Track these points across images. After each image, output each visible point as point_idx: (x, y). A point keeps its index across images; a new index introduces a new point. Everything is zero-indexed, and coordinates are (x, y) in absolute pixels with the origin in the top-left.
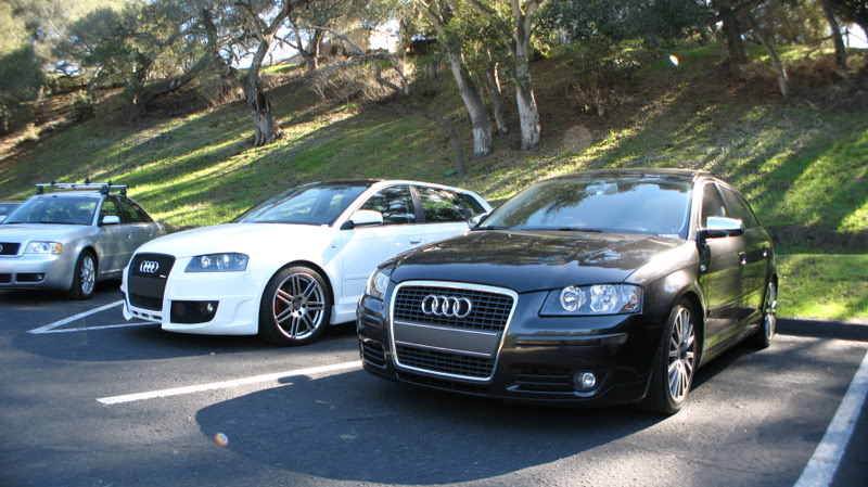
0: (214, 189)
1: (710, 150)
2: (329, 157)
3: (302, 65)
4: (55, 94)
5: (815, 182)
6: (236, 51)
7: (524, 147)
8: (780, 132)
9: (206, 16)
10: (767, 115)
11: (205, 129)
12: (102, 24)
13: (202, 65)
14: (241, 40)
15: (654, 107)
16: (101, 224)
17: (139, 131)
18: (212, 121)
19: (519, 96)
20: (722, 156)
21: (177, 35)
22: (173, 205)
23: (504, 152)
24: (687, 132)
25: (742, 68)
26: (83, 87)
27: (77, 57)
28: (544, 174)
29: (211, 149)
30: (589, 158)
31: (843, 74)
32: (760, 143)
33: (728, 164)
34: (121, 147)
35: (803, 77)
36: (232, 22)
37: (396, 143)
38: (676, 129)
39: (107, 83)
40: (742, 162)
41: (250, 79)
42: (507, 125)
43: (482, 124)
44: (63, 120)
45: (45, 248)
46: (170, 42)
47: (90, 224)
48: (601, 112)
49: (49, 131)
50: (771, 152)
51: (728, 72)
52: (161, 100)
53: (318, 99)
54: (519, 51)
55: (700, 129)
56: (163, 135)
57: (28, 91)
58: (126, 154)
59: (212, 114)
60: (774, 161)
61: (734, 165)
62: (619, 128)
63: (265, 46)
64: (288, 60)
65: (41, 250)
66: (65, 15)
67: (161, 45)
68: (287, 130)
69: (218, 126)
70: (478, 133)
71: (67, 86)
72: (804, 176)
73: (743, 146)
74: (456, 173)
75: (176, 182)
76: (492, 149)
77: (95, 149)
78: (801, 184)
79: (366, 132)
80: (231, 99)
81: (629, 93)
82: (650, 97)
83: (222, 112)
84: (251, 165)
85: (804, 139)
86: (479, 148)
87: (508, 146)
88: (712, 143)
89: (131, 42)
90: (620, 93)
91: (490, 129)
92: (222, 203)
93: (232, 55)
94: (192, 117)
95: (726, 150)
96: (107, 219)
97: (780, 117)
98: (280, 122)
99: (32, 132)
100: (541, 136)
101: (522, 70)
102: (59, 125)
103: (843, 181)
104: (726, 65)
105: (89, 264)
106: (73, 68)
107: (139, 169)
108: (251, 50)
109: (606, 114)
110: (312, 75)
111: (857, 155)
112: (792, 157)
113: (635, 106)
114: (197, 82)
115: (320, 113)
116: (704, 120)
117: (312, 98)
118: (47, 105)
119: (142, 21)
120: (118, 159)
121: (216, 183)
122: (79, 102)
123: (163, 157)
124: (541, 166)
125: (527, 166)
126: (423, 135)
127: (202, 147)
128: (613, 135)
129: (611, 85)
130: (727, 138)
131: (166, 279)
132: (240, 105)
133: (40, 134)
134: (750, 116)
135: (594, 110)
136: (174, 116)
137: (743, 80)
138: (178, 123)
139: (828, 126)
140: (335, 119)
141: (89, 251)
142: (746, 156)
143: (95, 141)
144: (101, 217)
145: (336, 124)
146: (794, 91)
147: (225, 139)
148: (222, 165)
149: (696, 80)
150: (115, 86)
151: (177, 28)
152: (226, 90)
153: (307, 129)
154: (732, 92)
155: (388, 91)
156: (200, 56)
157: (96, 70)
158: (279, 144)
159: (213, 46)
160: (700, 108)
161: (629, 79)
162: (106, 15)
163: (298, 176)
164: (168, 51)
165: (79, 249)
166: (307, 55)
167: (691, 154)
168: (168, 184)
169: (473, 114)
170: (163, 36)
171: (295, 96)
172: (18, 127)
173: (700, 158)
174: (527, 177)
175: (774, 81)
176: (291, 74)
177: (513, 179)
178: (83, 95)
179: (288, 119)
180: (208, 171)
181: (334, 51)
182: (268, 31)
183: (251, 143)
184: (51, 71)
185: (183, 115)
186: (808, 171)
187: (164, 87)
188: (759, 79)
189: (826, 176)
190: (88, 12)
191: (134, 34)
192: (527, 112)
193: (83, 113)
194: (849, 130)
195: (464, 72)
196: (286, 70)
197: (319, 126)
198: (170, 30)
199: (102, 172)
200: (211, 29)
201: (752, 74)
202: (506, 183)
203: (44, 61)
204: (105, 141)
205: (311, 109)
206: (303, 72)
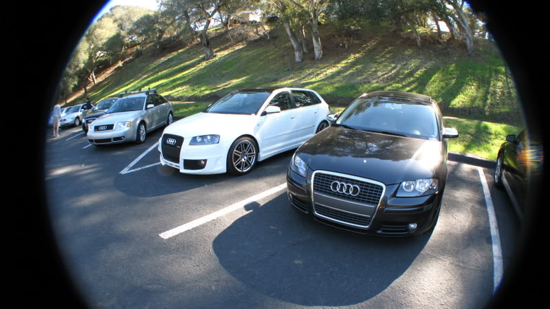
0: (190, 80)
1: (393, 65)
2: (236, 63)
3: (223, 28)
4: (128, 48)
5: (437, 83)
6: (197, 25)
7: (316, 59)
8: (419, 61)
9: (186, 13)
10: (413, 54)
11: (186, 55)
12: (146, 20)
13: (184, 32)
14: (199, 20)
15: (368, 46)
16: (146, 109)
17: (160, 58)
18: (188, 52)
19: (314, 39)
20: (398, 69)
21: (175, 20)
22: (174, 88)
23: (308, 61)
24: (382, 57)
25: (402, 33)
26: (139, 44)
27: (136, 34)
28: (326, 71)
29: (188, 63)
30: (343, 65)
31: (441, 41)
32: (413, 64)
33: (401, 72)
34: (152, 66)
35: (426, 40)
36: (195, 14)
37: (262, 57)
38: (378, 55)
39: (148, 41)
40: (406, 72)
41: (203, 35)
42: (309, 50)
43: (299, 50)
44: (131, 57)
45: (124, 125)
46: (171, 24)
47: (142, 109)
48: (346, 47)
49: (126, 62)
50: (417, 68)
51: (396, 34)
52: (167, 46)
53: (230, 40)
54: (314, 22)
55: (388, 56)
56: (169, 59)
57: (118, 49)
58: (155, 68)
59: (188, 49)
60: (419, 72)
61: (403, 72)
62: (355, 53)
63: (209, 22)
64: (216, 26)
65: (122, 126)
66: (132, 19)
67: (168, 25)
68: (218, 54)
69: (190, 54)
70: (297, 54)
71: (133, 44)
72: (431, 80)
73: (406, 64)
74: (288, 70)
75: (175, 77)
76: (303, 60)
77: (143, 68)
78: (431, 84)
79: (250, 53)
80: (195, 42)
81: (357, 39)
82: (365, 42)
83: (192, 48)
84: (204, 68)
85: (429, 64)
86: (298, 59)
87: (309, 59)
88: (393, 62)
89: (157, 26)
90: (354, 39)
91: (302, 52)
92: (193, 85)
93: (196, 26)
94: (180, 51)
95: (399, 66)
96: (149, 106)
97: (419, 55)
98: (215, 50)
99: (120, 64)
100: (323, 55)
101: (315, 30)
102: (130, 60)
103: (447, 84)
104: (395, 31)
105: (143, 128)
106: (135, 38)
107: (160, 73)
108: (203, 24)
109: (348, 47)
110: (227, 32)
111: (450, 74)
112: (426, 72)
113: (360, 45)
114: (182, 37)
115: (231, 46)
116: (389, 52)
117: (228, 40)
118: (125, 52)
119: (161, 17)
120: (152, 70)
121: (190, 77)
122: (137, 50)
123: (170, 67)
124: (324, 68)
125: (317, 68)
126: (273, 54)
127: (184, 62)
128: (352, 56)
129: (350, 36)
130: (399, 61)
131: (180, 149)
132: (199, 44)
133: (123, 64)
134: (406, 53)
135: (344, 46)
136: (173, 51)
137: (402, 38)
138: (175, 54)
139: (437, 60)
140: (237, 48)
141: (143, 122)
142: (407, 69)
143: (143, 64)
144: (146, 105)
145: (237, 50)
146: (423, 45)
147: (194, 58)
148: (193, 69)
149: (383, 36)
150: (150, 42)
151: (174, 18)
152: (193, 40)
153: (226, 53)
154: (398, 42)
155: (258, 37)
156: (182, 28)
157: (143, 38)
158: (214, 59)
159: (189, 23)
160: (386, 47)
161: (356, 34)
162: (147, 17)
163: (223, 72)
164: (171, 27)
165: (138, 122)
166: (225, 24)
167: (385, 66)
168: (172, 79)
169: (295, 46)
170: (168, 22)
171: (220, 40)
172: (115, 62)
173: (389, 68)
174: (319, 72)
175: (415, 40)
176: (218, 31)
177: (313, 73)
178: (138, 47)
179: (218, 49)
180: (187, 72)
181: (235, 22)
182: (210, 17)
183: (203, 59)
184: (127, 40)
185: (176, 51)
186: (433, 78)
187: (169, 40)
188: (408, 39)
189: (440, 81)
190: (140, 17)
191: (158, 22)
192: (317, 46)
193: (138, 54)
194: (446, 63)
195: (291, 30)
196: (216, 30)
197: (231, 51)
198: (172, 19)
199: (146, 76)
200: (187, 17)
201: (405, 36)
202: (310, 74)
203: (124, 37)
204: (147, 64)
205: (227, 45)
206: (223, 30)
